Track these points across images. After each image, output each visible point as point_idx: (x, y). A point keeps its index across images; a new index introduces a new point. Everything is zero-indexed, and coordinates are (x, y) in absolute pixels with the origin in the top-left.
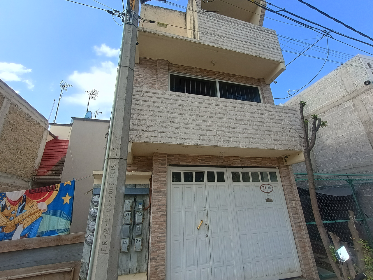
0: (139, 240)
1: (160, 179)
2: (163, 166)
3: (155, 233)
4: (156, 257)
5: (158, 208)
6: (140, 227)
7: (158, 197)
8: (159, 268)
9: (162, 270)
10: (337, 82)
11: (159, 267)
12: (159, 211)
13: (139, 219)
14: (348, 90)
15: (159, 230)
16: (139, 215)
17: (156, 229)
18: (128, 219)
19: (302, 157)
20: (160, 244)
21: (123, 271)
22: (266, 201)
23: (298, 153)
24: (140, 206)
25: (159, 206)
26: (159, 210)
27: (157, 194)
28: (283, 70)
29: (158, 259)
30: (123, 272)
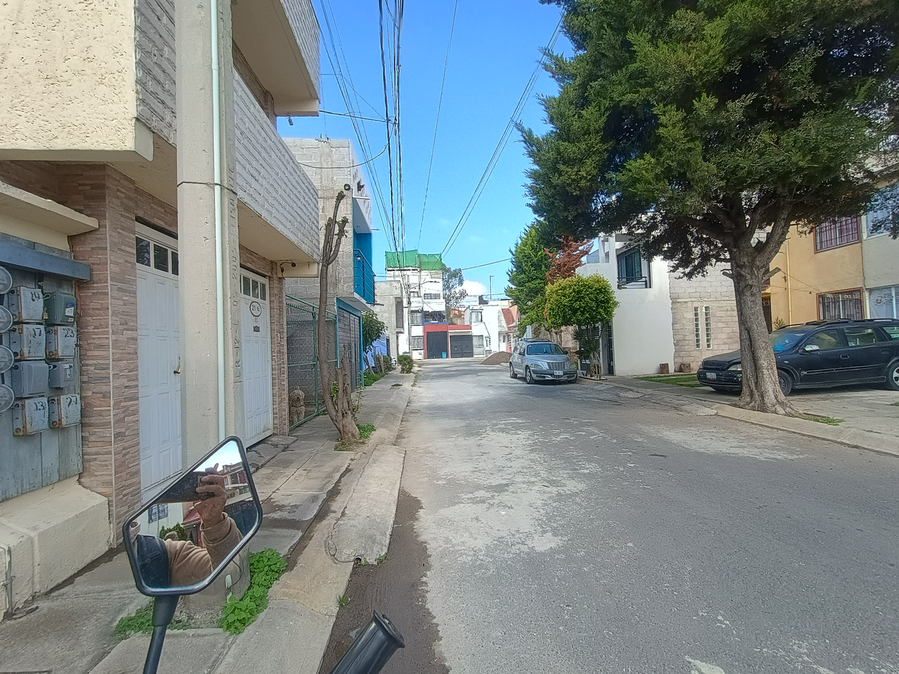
0: (74, 399)
1: (123, 247)
2: (128, 215)
3: (120, 380)
4: (123, 430)
5: (123, 321)
6: (71, 367)
7: (121, 294)
8: (129, 452)
9: (134, 455)
10: (314, 161)
11: (128, 450)
12: (125, 329)
13: (67, 347)
14: (324, 183)
15: (125, 373)
16: (69, 335)
17: (121, 371)
18: (39, 344)
19: (315, 270)
20: (130, 403)
21: (25, 484)
22: (254, 331)
23: (309, 263)
24: (70, 312)
25: (124, 317)
26: (125, 327)
27: (120, 285)
28: (315, 114)
29: (127, 434)
30: (26, 486)
